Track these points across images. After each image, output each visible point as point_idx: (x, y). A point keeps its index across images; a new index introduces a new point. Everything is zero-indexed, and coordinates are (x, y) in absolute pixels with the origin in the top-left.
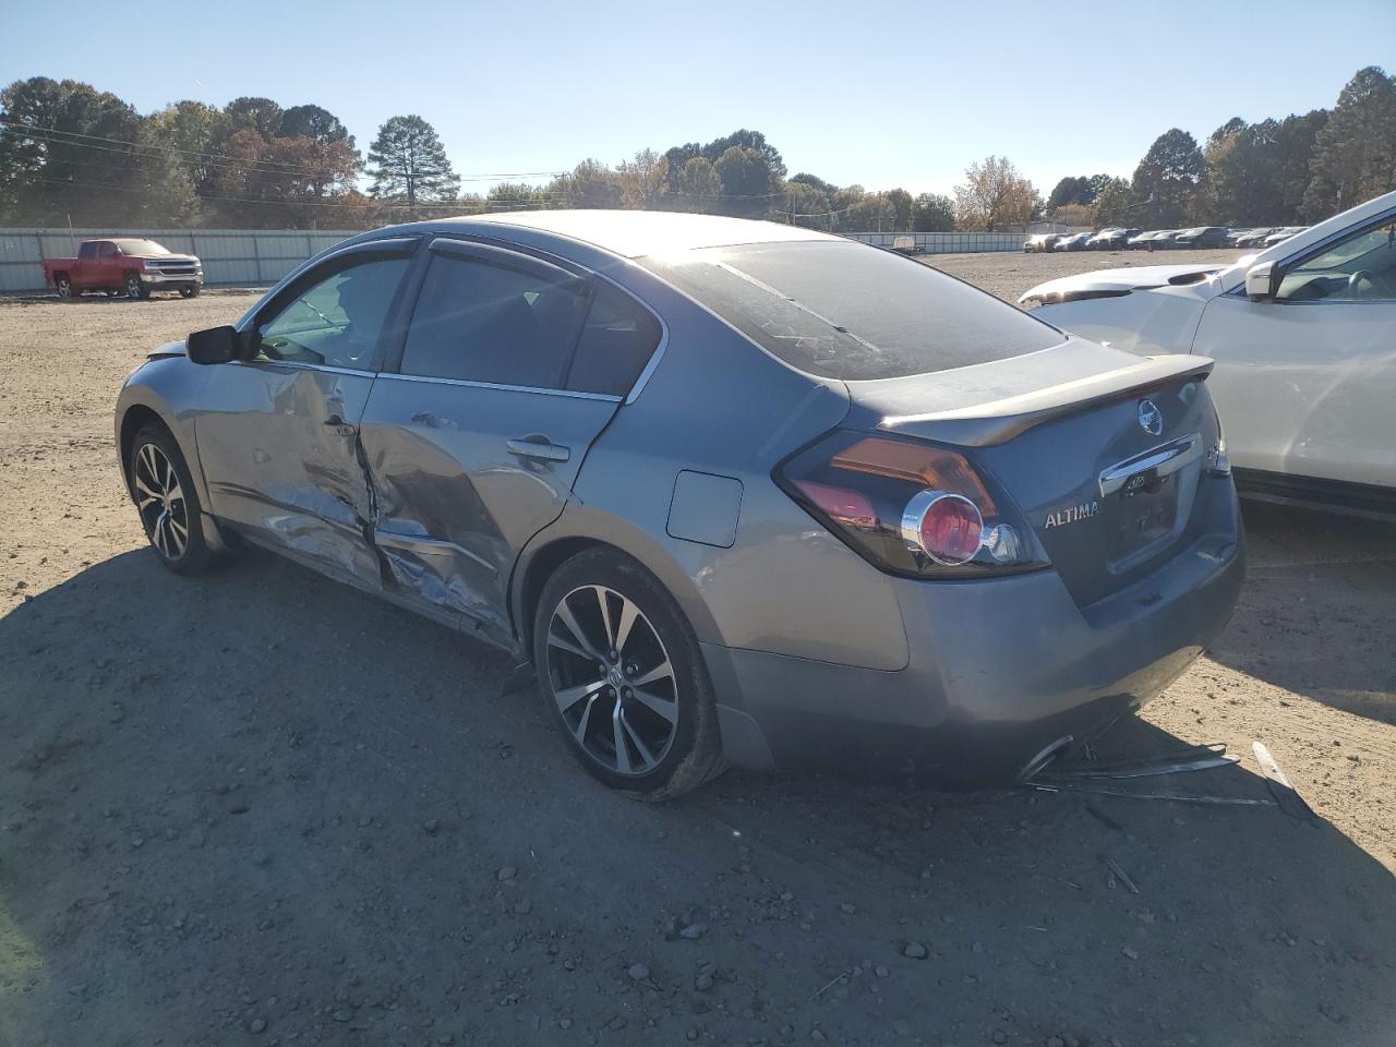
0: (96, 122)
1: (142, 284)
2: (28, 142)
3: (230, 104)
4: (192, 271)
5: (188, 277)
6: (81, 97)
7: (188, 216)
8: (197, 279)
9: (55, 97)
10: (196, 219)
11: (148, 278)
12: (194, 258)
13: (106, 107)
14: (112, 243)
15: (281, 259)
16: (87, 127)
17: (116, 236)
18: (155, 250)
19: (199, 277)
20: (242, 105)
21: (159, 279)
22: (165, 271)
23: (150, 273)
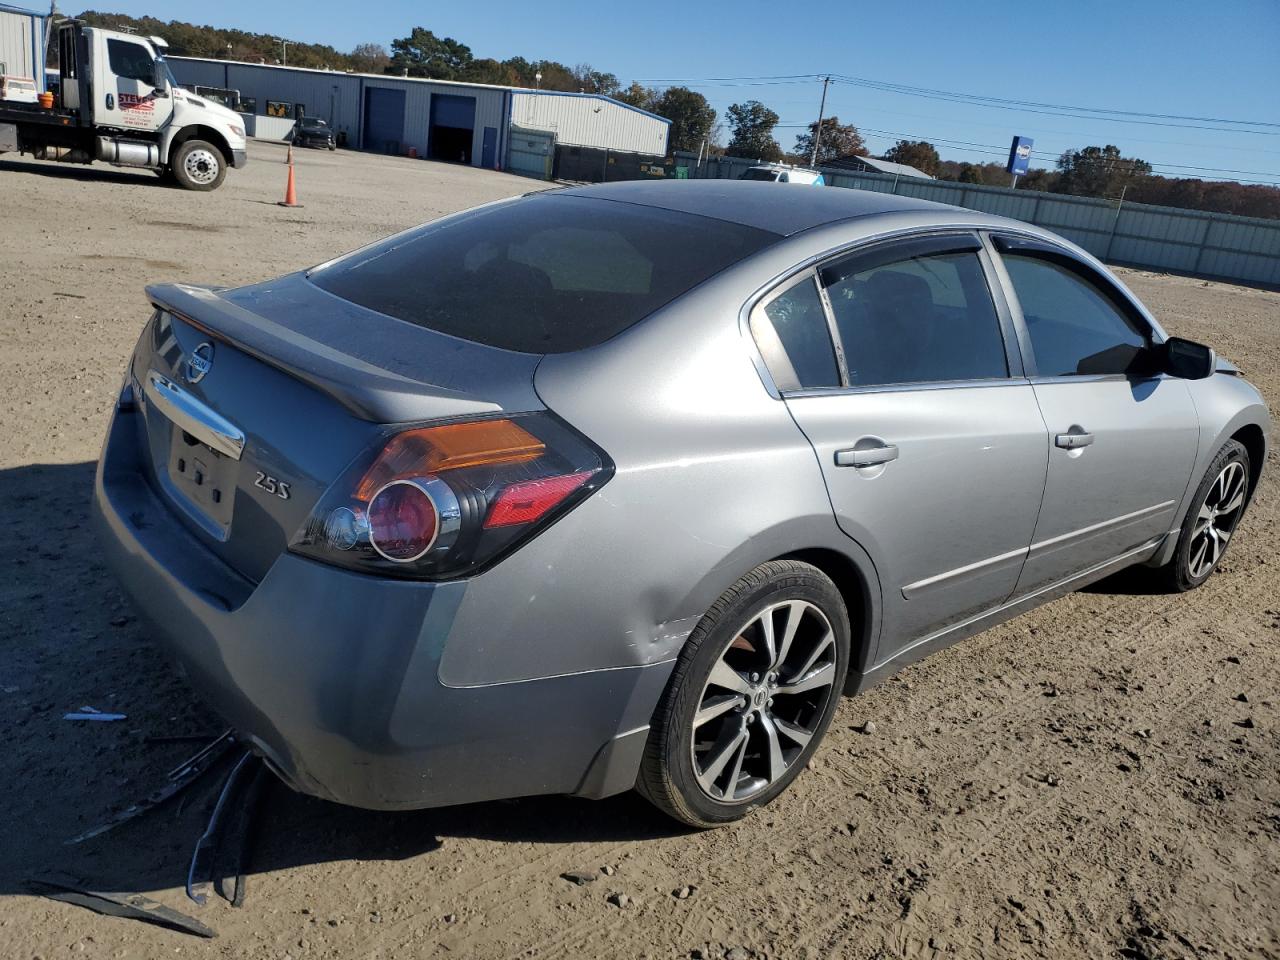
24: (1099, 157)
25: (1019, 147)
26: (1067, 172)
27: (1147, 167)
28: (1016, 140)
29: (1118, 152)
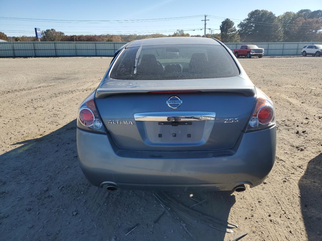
0: (265, 19)
1: (250, 54)
2: (252, 24)
3: (299, 11)
4: (262, 52)
5: (261, 53)
6: (264, 13)
7: (280, 39)
8: (262, 54)
9: (259, 14)
10: (282, 40)
11: (251, 53)
12: (263, 49)
13: (269, 15)
14: (247, 46)
15: (289, 49)
16: (263, 20)
17: (248, 44)
18: (256, 47)
19: (263, 53)
20: (302, 11)
21: (254, 54)
22: (255, 52)
23: (253, 52)
24: (51, 32)
25: (37, 31)
26: (44, 37)
27: (63, 33)
28: (36, 29)
29: (55, 30)
